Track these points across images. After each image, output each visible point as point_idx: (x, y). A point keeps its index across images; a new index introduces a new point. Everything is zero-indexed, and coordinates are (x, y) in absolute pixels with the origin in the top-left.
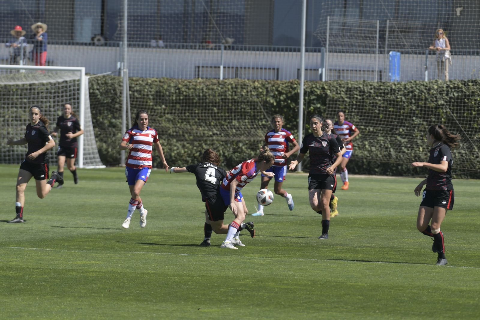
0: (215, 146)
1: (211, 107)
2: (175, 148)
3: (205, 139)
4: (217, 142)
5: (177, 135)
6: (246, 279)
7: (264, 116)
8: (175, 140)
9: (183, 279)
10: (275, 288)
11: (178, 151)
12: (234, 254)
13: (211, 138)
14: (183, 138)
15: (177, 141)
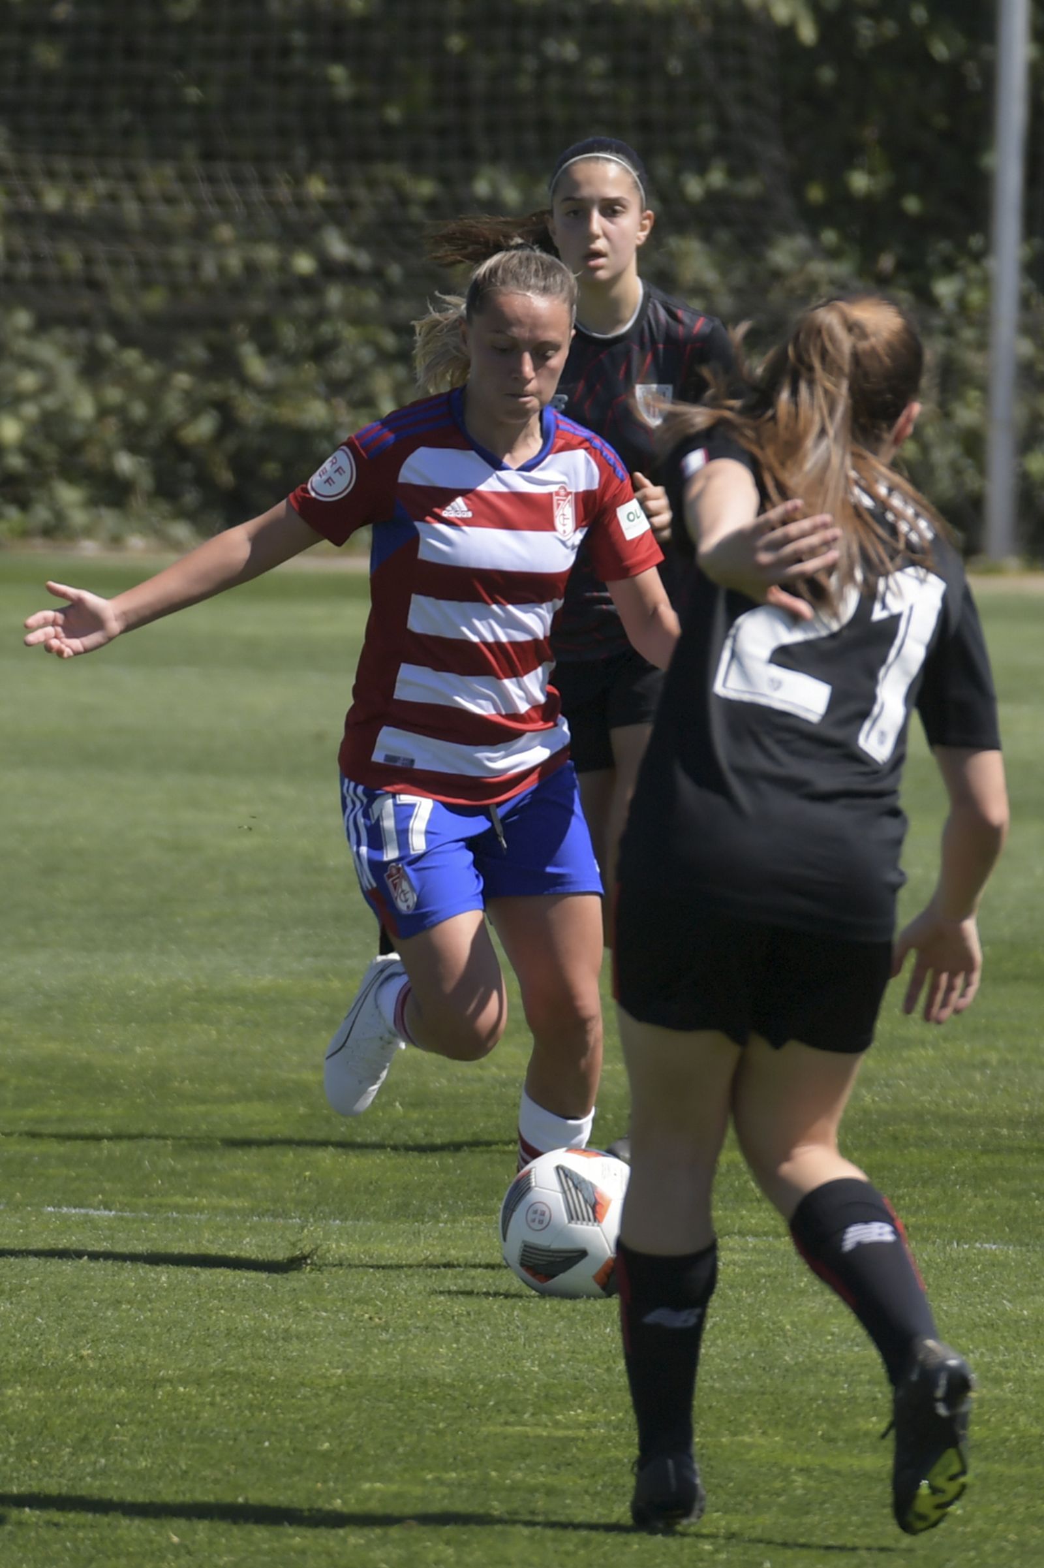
0: (340, 367)
1: (298, 62)
2: (28, 381)
3: (257, 305)
4: (349, 333)
5: (39, 281)
6: (564, 1402)
7: (723, 123)
8: (23, 319)
9: (71, 1401)
10: (785, 1473)
11: (50, 402)
12: (477, 1211)
13: (303, 306)
14: (85, 302)
15: (42, 325)
